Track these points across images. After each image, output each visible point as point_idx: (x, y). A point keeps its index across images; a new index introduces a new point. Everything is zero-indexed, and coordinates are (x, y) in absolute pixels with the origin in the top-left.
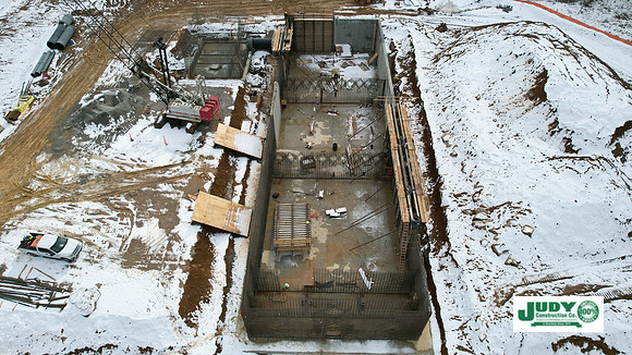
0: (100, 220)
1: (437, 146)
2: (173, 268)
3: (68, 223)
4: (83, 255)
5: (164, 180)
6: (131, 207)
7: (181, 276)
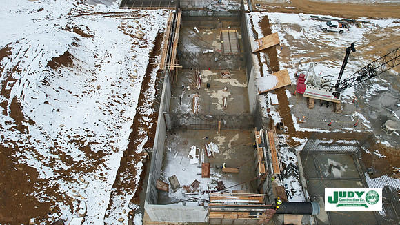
1: (142, 73)
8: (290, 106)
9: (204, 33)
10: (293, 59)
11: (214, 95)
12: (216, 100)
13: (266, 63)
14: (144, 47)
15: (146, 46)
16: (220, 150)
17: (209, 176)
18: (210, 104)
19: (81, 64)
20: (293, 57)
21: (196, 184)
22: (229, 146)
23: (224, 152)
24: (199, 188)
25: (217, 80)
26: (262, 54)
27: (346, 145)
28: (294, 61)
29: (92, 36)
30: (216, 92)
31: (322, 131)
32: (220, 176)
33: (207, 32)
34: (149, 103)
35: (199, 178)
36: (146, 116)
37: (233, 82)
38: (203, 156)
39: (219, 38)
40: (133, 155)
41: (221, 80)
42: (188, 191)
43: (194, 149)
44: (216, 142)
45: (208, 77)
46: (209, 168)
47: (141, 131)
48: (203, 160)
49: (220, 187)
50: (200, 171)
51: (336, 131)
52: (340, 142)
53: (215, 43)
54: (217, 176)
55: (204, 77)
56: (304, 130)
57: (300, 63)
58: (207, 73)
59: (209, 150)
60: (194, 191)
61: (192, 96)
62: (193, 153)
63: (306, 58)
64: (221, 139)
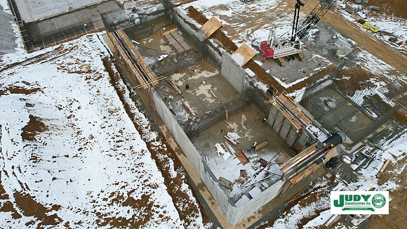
8: (268, 71)
9: (145, 42)
10: (240, 34)
11: (199, 93)
12: (203, 96)
13: (220, 46)
14: (99, 78)
15: (101, 77)
16: (239, 134)
17: (248, 160)
18: (201, 102)
19: (53, 122)
20: (239, 32)
21: (243, 173)
22: (244, 127)
23: (244, 135)
24: (249, 175)
25: (190, 78)
26: (211, 41)
27: (323, 82)
28: (243, 35)
29: (39, 89)
30: (198, 89)
31: (303, 80)
32: (256, 155)
33: (147, 41)
34: (146, 128)
35: (242, 167)
36: (153, 141)
37: (205, 74)
38: (230, 147)
39: (162, 41)
40: (172, 182)
41: (193, 77)
42: (243, 183)
43: (218, 146)
44: (232, 131)
45: (181, 79)
46: (243, 154)
47: (161, 157)
48: (233, 151)
49: (264, 164)
50: (238, 161)
51: (311, 74)
52: (318, 81)
53: (163, 48)
54: (254, 156)
55: (177, 81)
56: (291, 85)
57: (248, 35)
58: (176, 77)
59: (232, 140)
60: (247, 179)
61: (179, 103)
62: (220, 149)
63: (250, 29)
64: (234, 126)
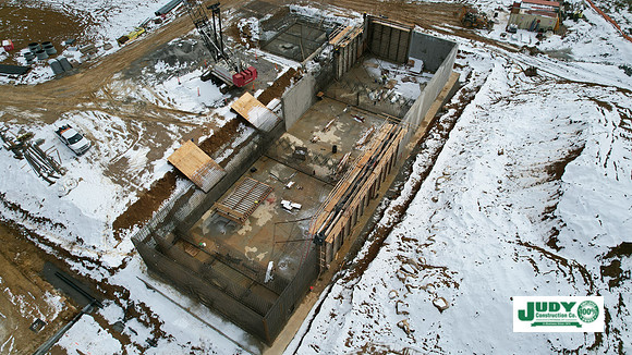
0: (115, 134)
2: (132, 189)
3: (96, 128)
4: (88, 154)
5: (176, 122)
6: (140, 133)
7: (133, 198)
8: (271, 84)
12: (337, 133)
30: (329, 142)
